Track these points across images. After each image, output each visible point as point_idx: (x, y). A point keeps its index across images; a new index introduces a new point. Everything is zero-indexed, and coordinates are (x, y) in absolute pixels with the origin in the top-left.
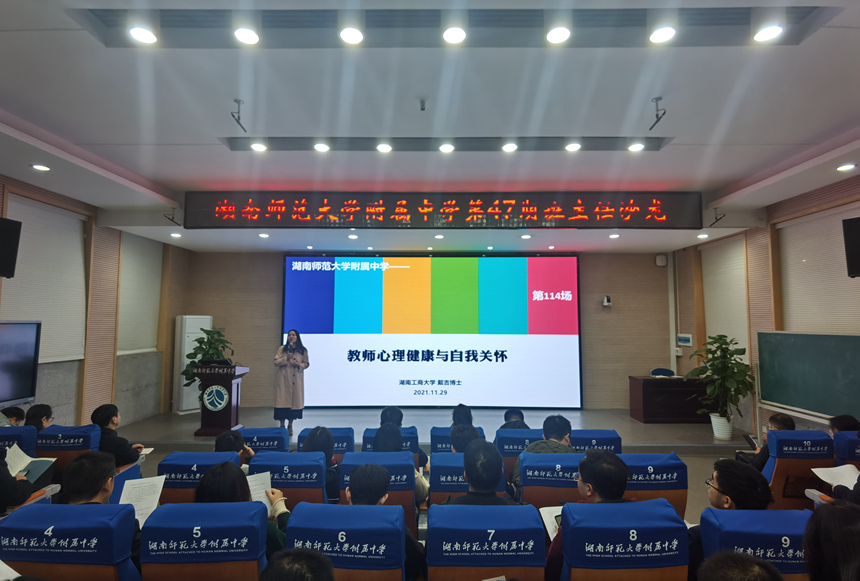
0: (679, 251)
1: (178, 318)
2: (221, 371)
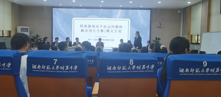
0: (185, 8)
1: (18, 27)
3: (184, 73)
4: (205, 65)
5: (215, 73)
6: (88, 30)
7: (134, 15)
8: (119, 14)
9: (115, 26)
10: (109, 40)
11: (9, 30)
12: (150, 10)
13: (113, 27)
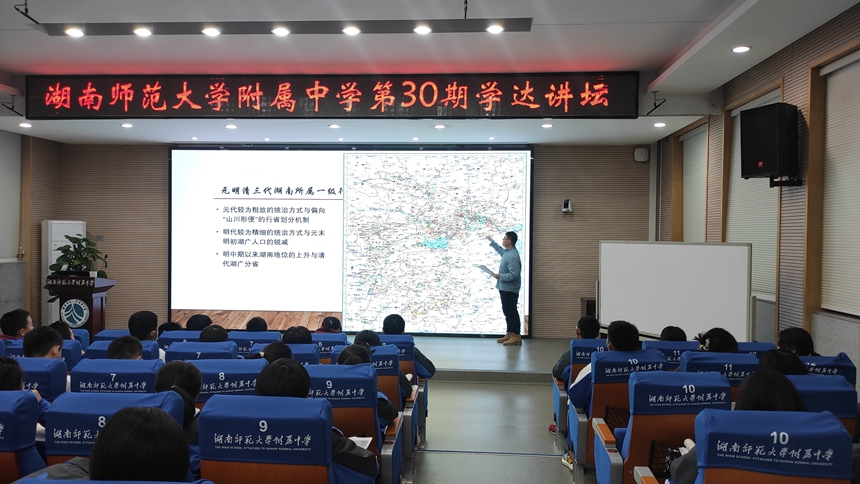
1: (44, 223)
2: (78, 283)
12: (529, 152)
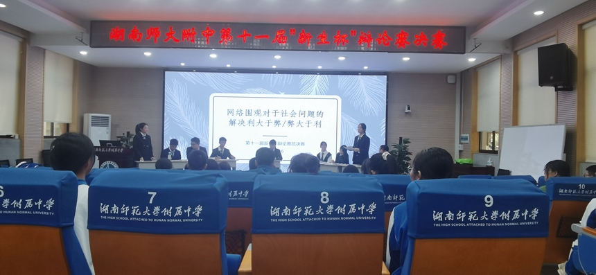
0: (465, 71)
3: (444, 222)
4: (489, 204)
5: (511, 221)
6: (246, 122)
7: (348, 89)
8: (316, 86)
9: (307, 113)
10: (294, 144)
11: (67, 122)
12: (386, 76)
13: (301, 113)
